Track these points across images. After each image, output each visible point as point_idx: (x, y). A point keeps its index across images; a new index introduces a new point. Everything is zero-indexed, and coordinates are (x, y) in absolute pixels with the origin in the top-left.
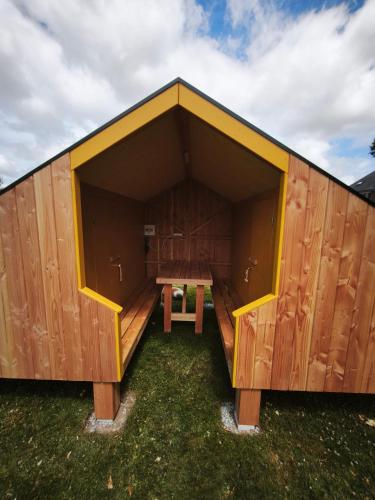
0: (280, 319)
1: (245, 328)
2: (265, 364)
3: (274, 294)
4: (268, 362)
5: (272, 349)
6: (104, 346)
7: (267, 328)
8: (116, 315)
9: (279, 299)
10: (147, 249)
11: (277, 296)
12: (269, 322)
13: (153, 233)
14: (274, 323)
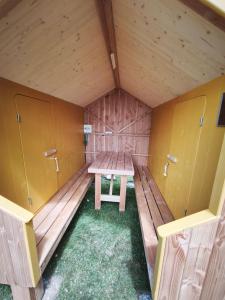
0: (219, 244)
1: (173, 250)
2: (194, 288)
3: (215, 214)
4: (197, 286)
5: (203, 274)
6: (14, 255)
7: (201, 251)
8: (24, 226)
9: (221, 221)
10: (85, 143)
11: (219, 217)
12: (204, 247)
13: (90, 131)
14: (211, 247)
